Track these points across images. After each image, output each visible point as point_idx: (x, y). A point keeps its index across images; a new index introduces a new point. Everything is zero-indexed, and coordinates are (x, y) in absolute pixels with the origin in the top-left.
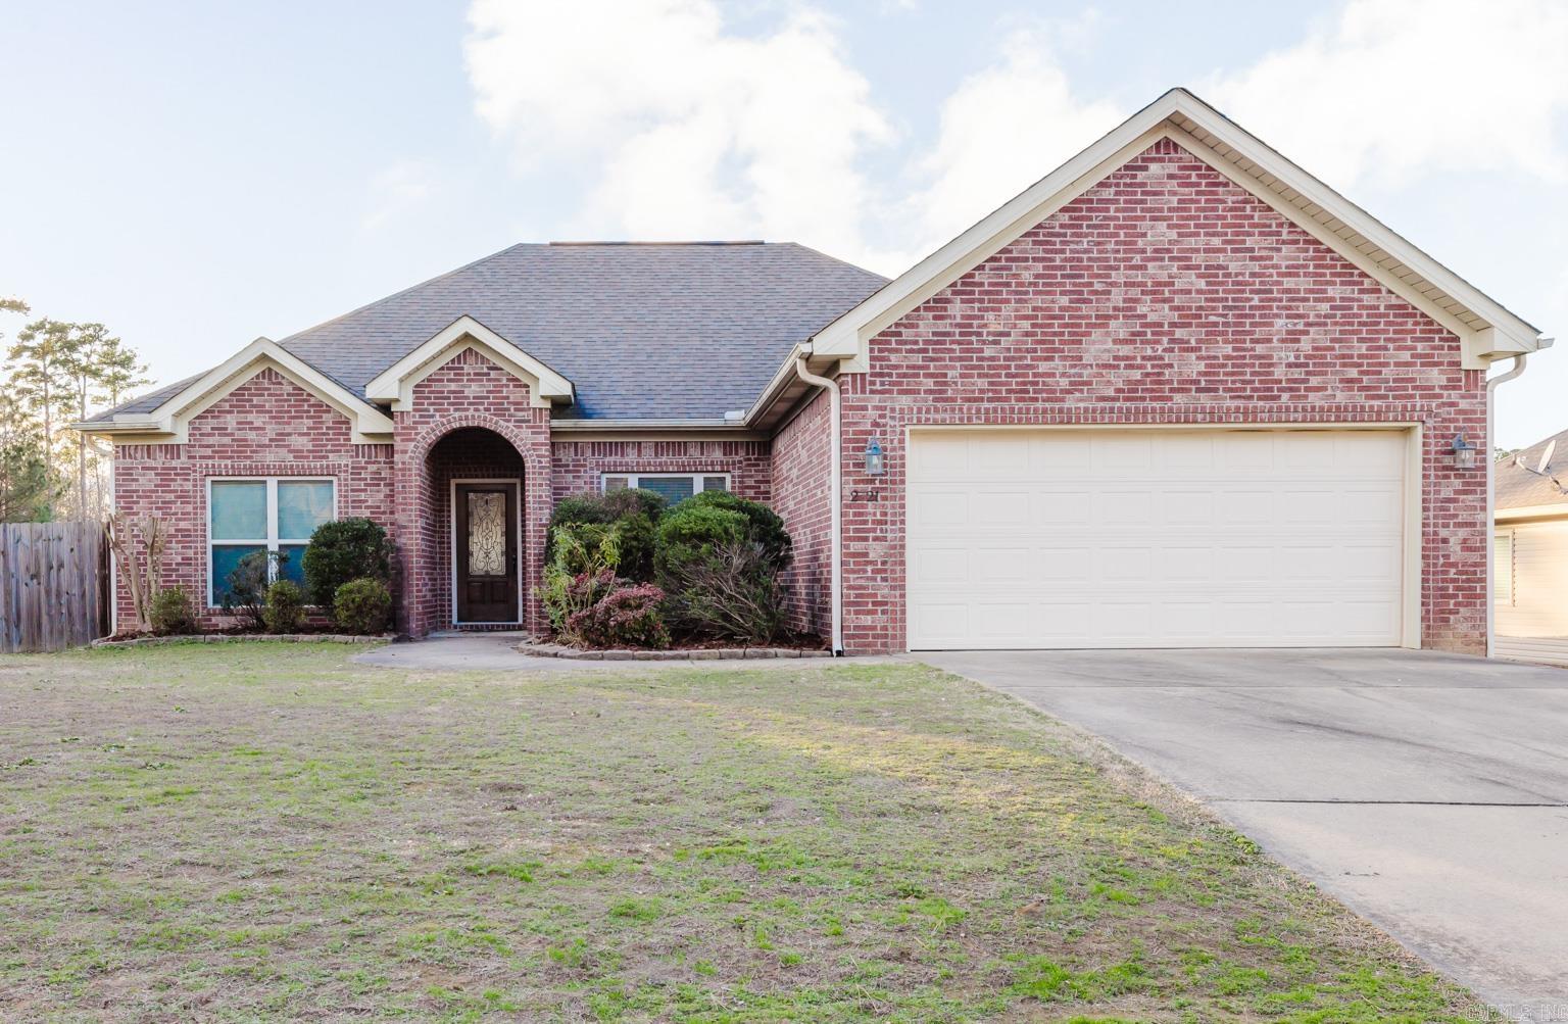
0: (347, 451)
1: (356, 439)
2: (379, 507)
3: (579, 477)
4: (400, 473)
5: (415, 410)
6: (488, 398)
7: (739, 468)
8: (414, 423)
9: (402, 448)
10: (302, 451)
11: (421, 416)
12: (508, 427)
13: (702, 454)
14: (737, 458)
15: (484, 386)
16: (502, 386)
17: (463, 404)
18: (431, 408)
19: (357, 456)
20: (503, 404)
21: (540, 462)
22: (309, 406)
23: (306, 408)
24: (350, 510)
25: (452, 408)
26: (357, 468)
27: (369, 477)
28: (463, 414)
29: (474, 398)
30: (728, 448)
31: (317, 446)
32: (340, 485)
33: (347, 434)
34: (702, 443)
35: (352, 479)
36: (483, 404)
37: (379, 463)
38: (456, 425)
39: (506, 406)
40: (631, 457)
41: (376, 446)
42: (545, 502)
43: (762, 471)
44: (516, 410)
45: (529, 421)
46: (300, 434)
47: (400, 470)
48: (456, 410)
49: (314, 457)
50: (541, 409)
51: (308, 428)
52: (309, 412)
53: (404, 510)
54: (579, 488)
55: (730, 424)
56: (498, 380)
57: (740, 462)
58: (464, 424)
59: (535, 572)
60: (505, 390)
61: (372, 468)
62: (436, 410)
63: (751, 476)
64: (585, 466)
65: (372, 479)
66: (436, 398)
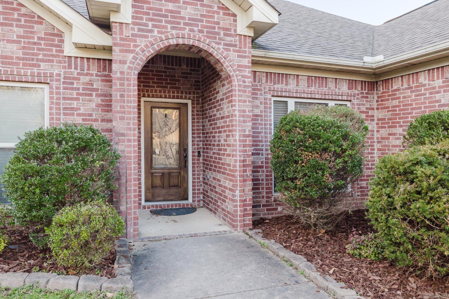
0: (60, 62)
1: (69, 50)
2: (91, 115)
3: (257, 98)
4: (118, 82)
5: (134, 23)
6: (202, 21)
7: (358, 99)
8: (133, 35)
9: (120, 58)
10: (12, 58)
11: (139, 30)
12: (219, 48)
13: (336, 87)
14: (356, 92)
15: (198, 10)
16: (214, 12)
17: (179, 23)
18: (150, 24)
19: (70, 67)
20: (214, 28)
21: (244, 82)
22: (19, 15)
23: (16, 16)
24: (62, 117)
25: (169, 26)
26: (70, 78)
27: (81, 87)
28: (181, 32)
29: (190, 19)
30: (352, 84)
31: (28, 54)
32: (51, 93)
33: (60, 46)
34: (336, 79)
35: (64, 88)
36: (197, 26)
37: (92, 75)
38: (173, 42)
39: (216, 30)
40: (292, 85)
41: (88, 59)
42: (248, 116)
43: (370, 102)
44: (225, 35)
45: (235, 46)
46: (9, 41)
47: (119, 79)
48: (173, 28)
49: (24, 65)
50: (245, 36)
51: (18, 36)
52: (19, 20)
53: (122, 118)
54: (257, 107)
55: (366, 65)
56: (210, 7)
57: (358, 94)
58: (181, 41)
59: (240, 176)
60: (216, 16)
61: (85, 79)
62: (154, 26)
63: (364, 105)
64: (260, 90)
65: (84, 89)
66: (154, 15)
